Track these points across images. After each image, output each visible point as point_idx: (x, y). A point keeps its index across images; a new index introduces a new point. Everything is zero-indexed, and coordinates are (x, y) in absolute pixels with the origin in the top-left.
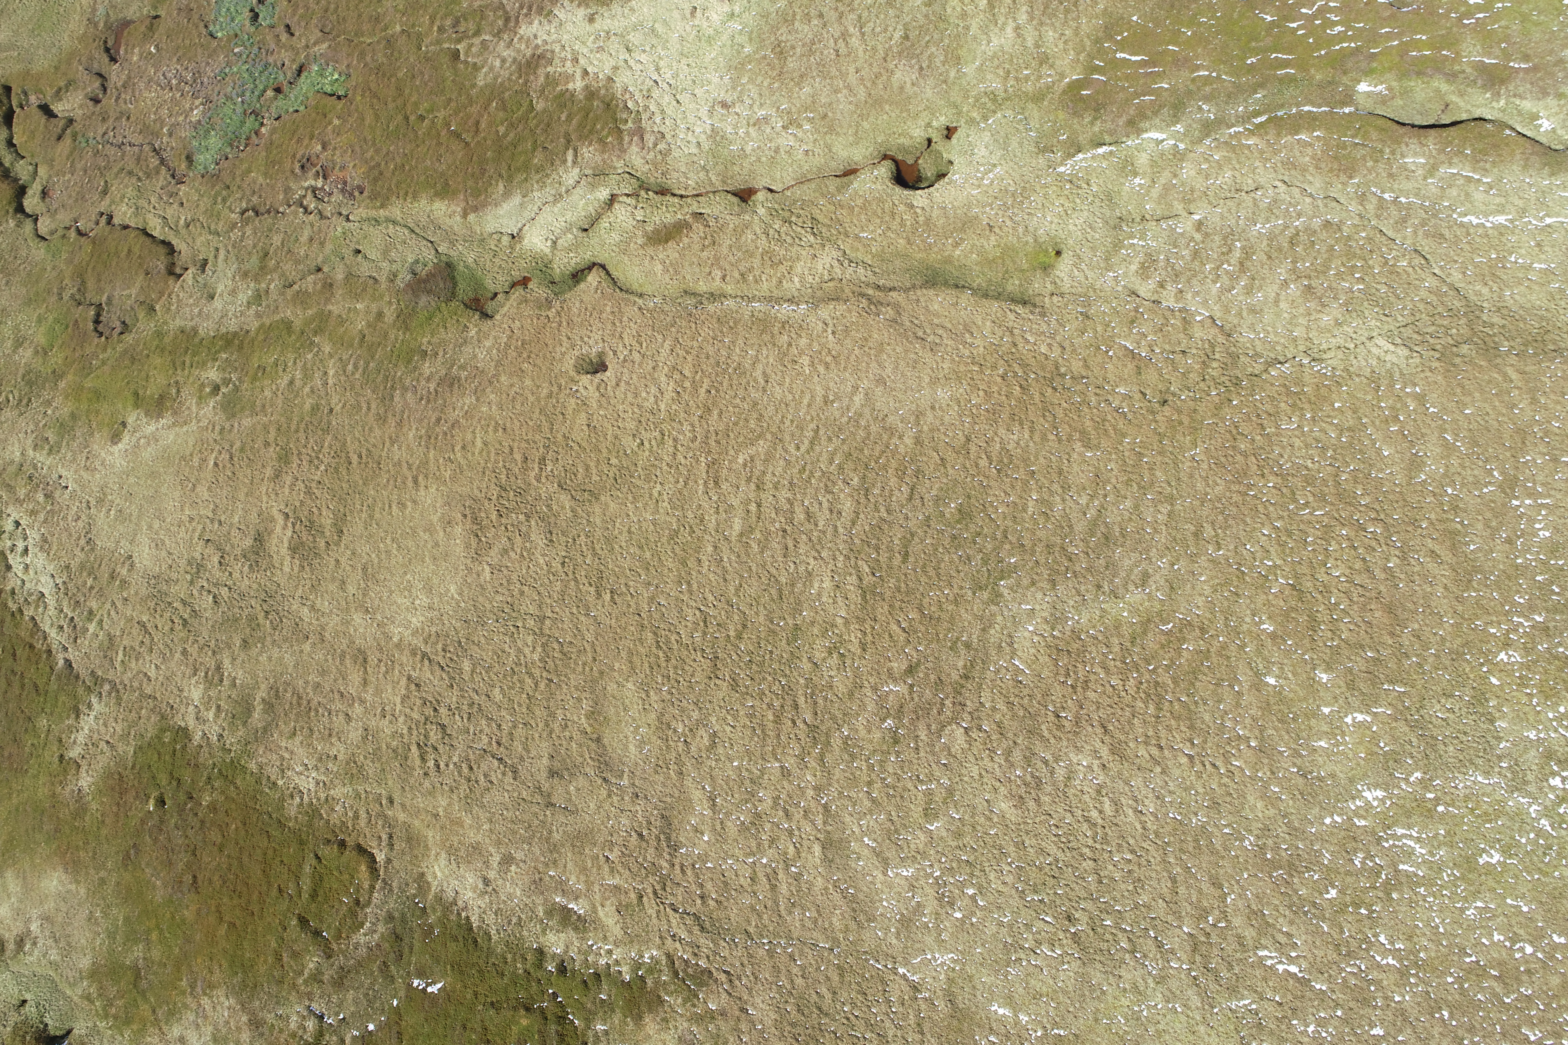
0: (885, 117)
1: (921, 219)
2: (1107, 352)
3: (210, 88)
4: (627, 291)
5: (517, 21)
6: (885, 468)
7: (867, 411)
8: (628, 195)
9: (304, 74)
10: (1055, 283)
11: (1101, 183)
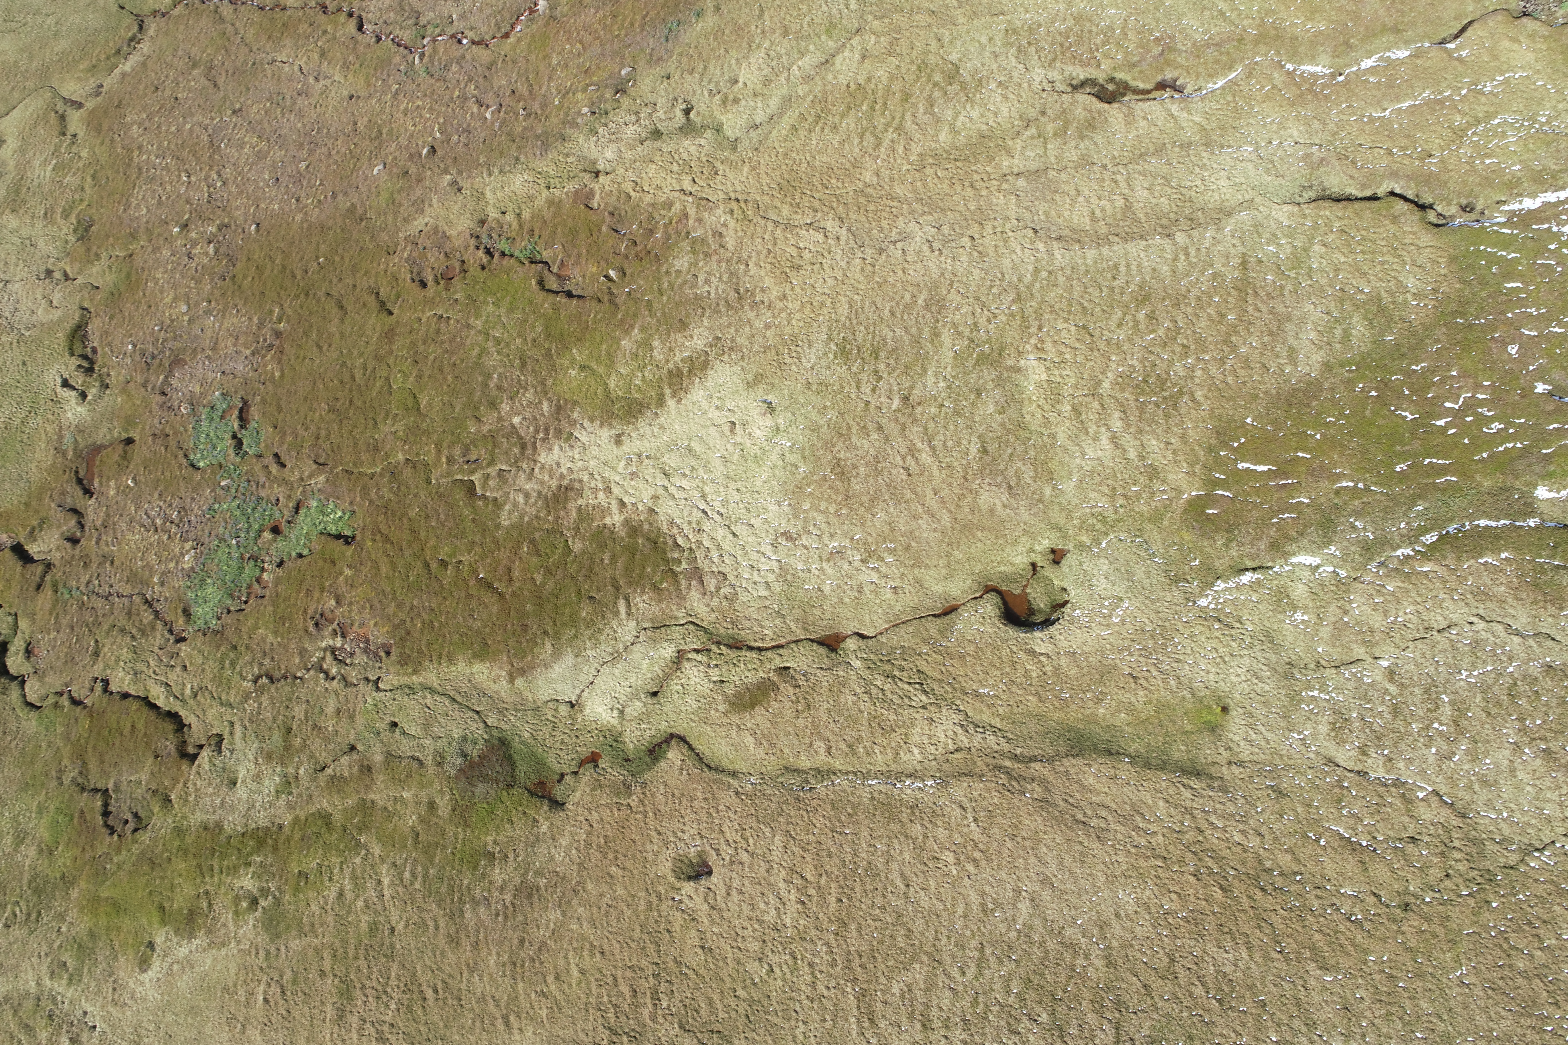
0: (979, 544)
1: (1049, 669)
2: (1317, 841)
3: (199, 528)
4: (716, 769)
5: (535, 448)
6: (1077, 998)
7: (1037, 922)
8: (697, 651)
9: (302, 511)
10: (1230, 749)
11: (1256, 621)
